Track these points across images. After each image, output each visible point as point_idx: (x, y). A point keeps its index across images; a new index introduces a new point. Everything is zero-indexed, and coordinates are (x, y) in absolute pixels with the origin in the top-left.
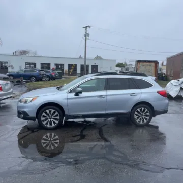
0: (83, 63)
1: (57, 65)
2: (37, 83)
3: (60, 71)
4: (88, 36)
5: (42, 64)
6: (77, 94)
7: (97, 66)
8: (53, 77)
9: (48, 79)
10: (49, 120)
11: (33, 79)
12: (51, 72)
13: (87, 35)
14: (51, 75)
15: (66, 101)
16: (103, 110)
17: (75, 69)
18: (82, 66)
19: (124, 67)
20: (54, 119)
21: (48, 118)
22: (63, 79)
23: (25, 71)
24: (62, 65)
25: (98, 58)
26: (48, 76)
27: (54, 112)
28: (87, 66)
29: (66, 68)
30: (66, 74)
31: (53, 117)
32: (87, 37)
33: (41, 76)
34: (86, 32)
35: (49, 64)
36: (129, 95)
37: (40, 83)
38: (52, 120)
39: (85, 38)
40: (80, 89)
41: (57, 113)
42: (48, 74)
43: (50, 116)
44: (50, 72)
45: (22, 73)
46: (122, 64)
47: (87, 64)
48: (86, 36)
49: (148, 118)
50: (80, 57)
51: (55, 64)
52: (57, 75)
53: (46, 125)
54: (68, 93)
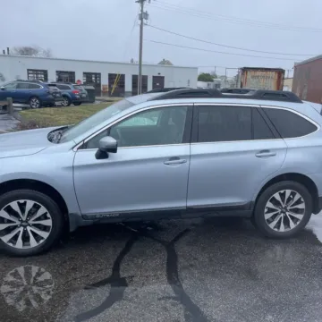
0: (137, 73)
1: (88, 75)
2: (42, 110)
3: (92, 88)
4: (146, 19)
5: (59, 73)
6: (103, 154)
7: (163, 77)
8: (76, 99)
9: (65, 103)
10: (21, 229)
11: (35, 102)
12: (73, 89)
13: (143, 16)
14: (73, 94)
15: (69, 174)
16: (178, 198)
17: (122, 84)
18: (135, 78)
19: (212, 81)
20: (35, 225)
21: (18, 223)
22: (97, 102)
23: (18, 86)
24: (98, 75)
25: (164, 63)
26: (65, 96)
27: (36, 207)
28: (145, 79)
29: (105, 81)
30: (105, 93)
31: (31, 222)
32: (144, 21)
33: (51, 96)
34: (142, 11)
35: (72, 74)
36: (253, 155)
37: (48, 110)
38: (29, 228)
39: (140, 22)
40: (110, 140)
41: (43, 210)
42: (66, 92)
43: (24, 219)
44: (69, 88)
45: (12, 89)
46: (208, 75)
47: (143, 74)
48: (141, 19)
49: (300, 217)
50: (132, 61)
51: (84, 73)
52: (84, 95)
53: (11, 245)
54: (75, 149)
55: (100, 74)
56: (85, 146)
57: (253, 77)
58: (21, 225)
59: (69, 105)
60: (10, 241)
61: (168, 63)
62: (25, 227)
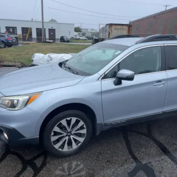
7: (55, 30)
9: (3, 46)
10: (67, 138)
14: (7, 40)
17: (30, 34)
18: (38, 30)
19: (81, 32)
20: (76, 134)
22: (20, 45)
25: (53, 21)
26: (3, 41)
27: (77, 122)
30: (20, 39)
41: (81, 123)
50: (32, 19)
51: (6, 27)
52: (14, 41)
53: (60, 150)
54: (100, 80)
55: (16, 28)
56: (105, 77)
57: (115, 29)
58: (66, 136)
59: (5, 47)
60: (60, 148)
61: (55, 21)
62: (69, 136)
